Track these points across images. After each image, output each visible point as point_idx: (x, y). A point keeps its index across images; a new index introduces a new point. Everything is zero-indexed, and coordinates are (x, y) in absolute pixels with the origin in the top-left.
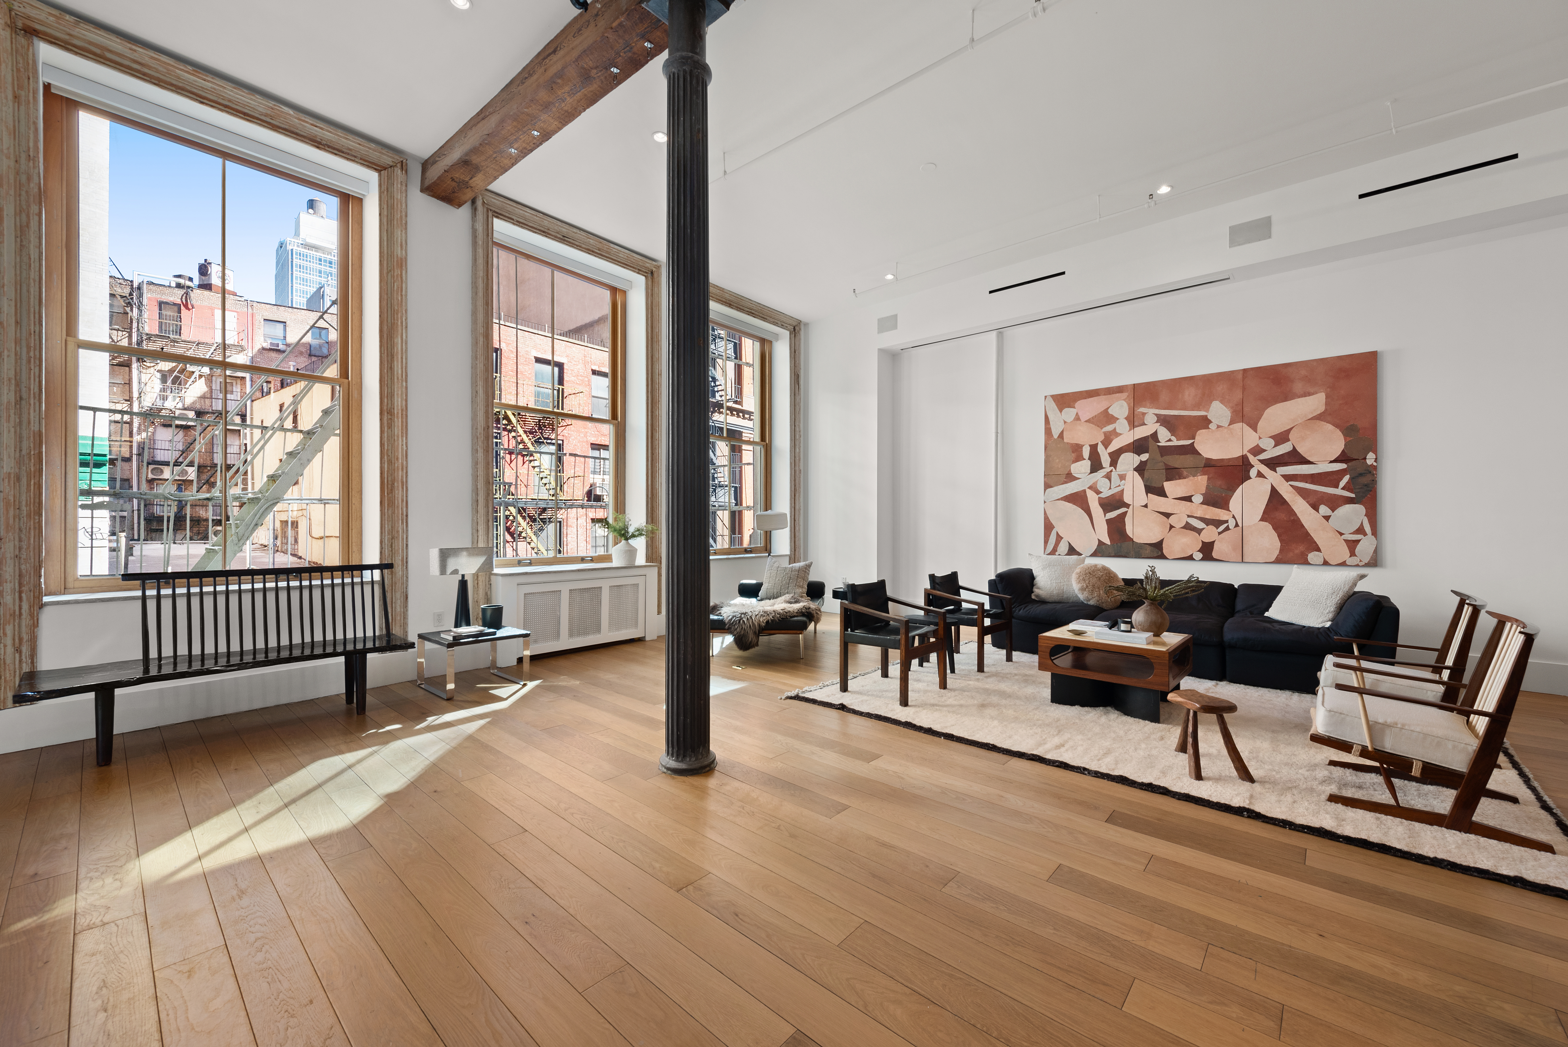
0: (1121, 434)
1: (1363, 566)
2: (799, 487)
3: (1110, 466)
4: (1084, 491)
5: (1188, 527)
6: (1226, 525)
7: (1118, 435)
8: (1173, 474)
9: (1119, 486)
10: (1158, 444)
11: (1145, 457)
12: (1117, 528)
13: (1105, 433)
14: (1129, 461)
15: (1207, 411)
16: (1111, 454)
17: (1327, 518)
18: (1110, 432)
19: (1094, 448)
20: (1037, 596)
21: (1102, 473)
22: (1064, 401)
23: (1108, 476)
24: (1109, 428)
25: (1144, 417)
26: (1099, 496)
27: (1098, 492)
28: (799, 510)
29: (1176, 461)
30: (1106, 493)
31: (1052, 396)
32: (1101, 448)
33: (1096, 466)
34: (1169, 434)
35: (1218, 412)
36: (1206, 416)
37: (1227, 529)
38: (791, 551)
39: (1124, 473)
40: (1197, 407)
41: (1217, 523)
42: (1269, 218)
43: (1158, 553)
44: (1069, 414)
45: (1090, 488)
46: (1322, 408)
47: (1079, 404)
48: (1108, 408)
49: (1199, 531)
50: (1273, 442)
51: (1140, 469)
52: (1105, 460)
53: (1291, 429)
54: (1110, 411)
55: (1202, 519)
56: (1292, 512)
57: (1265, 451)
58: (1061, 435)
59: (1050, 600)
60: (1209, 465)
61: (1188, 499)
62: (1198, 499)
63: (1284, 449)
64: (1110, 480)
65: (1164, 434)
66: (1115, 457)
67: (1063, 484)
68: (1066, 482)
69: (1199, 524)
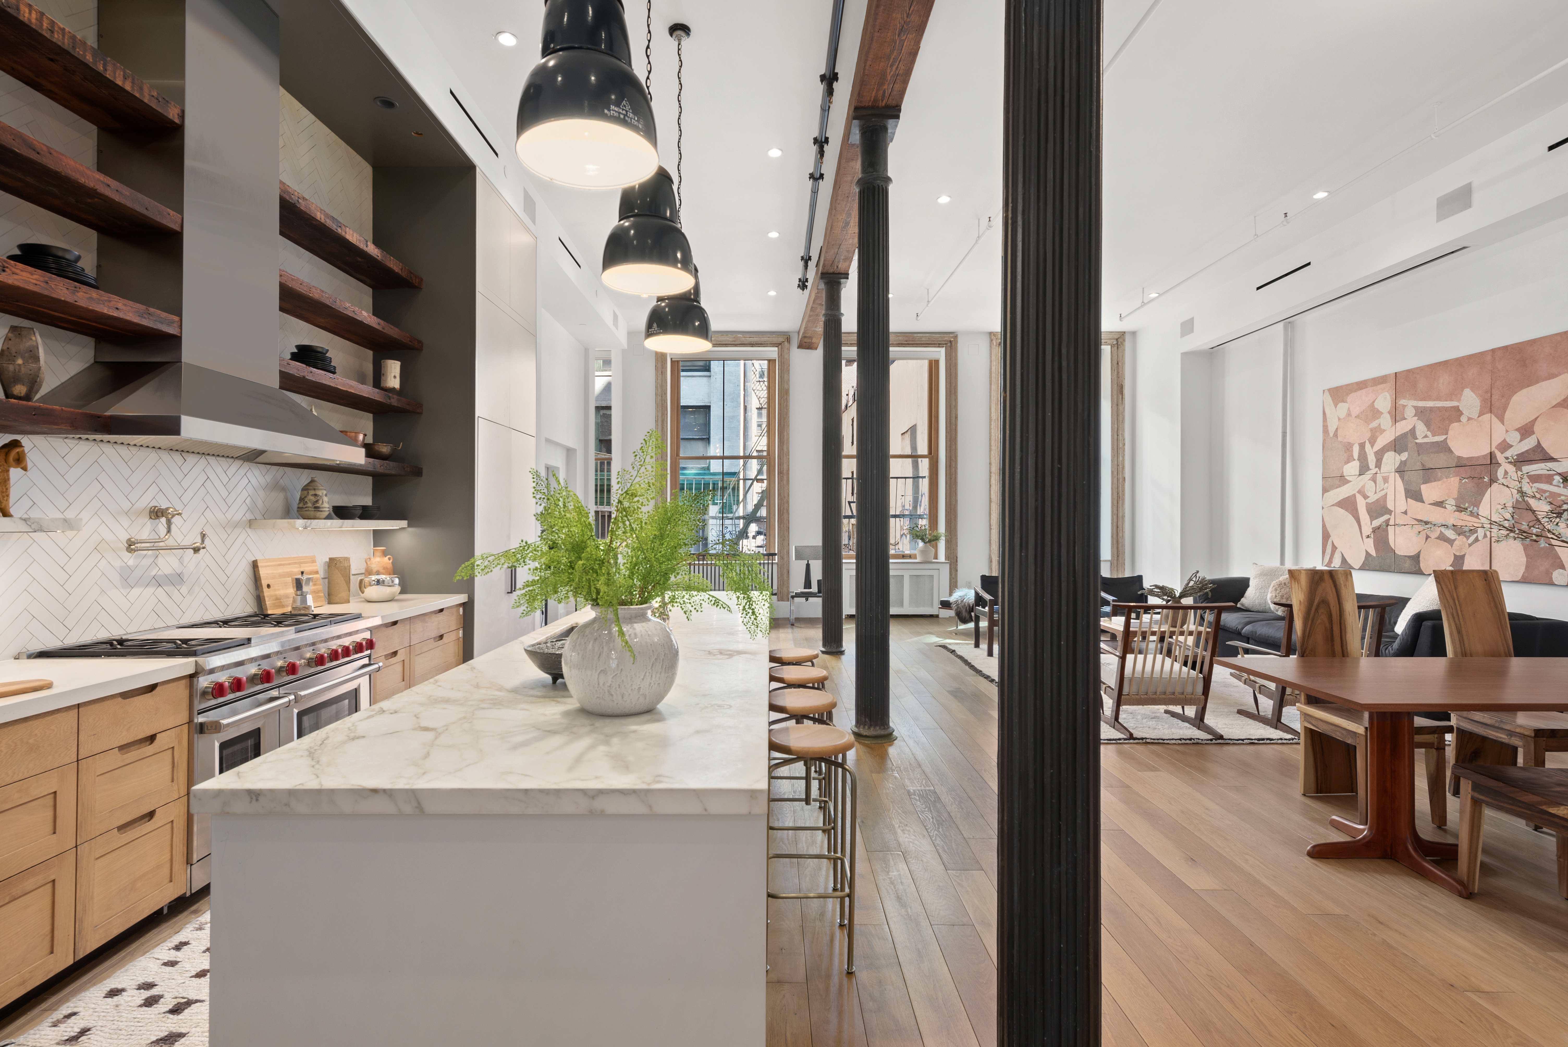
0: (1384, 431)
2: (1124, 495)
3: (1376, 467)
4: (1354, 495)
5: (1442, 538)
6: (1476, 534)
7: (1382, 431)
8: (1429, 475)
9: (1383, 489)
10: (1417, 441)
11: (1404, 456)
12: (1381, 537)
13: (1371, 430)
14: (1391, 460)
15: (1459, 400)
16: (1376, 453)
18: (1375, 428)
19: (1362, 446)
20: (1242, 605)
21: (1368, 475)
22: (1338, 394)
23: (1374, 479)
24: (1374, 424)
25: (1404, 410)
26: (1367, 501)
27: (1366, 497)
28: (1123, 516)
29: (1432, 460)
30: (1373, 498)
31: (1329, 390)
32: (1368, 447)
33: (1364, 469)
34: (1426, 429)
35: (1469, 401)
36: (1458, 407)
37: (1477, 540)
38: (1112, 556)
39: (1388, 474)
40: (1450, 396)
41: (1468, 533)
42: (1470, 184)
43: (1415, 567)
44: (1343, 408)
45: (1359, 492)
47: (1351, 397)
48: (1374, 402)
49: (1451, 542)
50: (1517, 436)
51: (1401, 471)
52: (1372, 460)
53: (1536, 419)
54: (1376, 405)
55: (1454, 528)
57: (1511, 446)
58: (1336, 434)
59: (1255, 609)
60: (1461, 464)
61: (1440, 504)
62: (1451, 504)
63: (1529, 444)
64: (1375, 483)
65: (1421, 429)
66: (1379, 456)
67: (1337, 488)
68: (1340, 486)
69: (1450, 534)
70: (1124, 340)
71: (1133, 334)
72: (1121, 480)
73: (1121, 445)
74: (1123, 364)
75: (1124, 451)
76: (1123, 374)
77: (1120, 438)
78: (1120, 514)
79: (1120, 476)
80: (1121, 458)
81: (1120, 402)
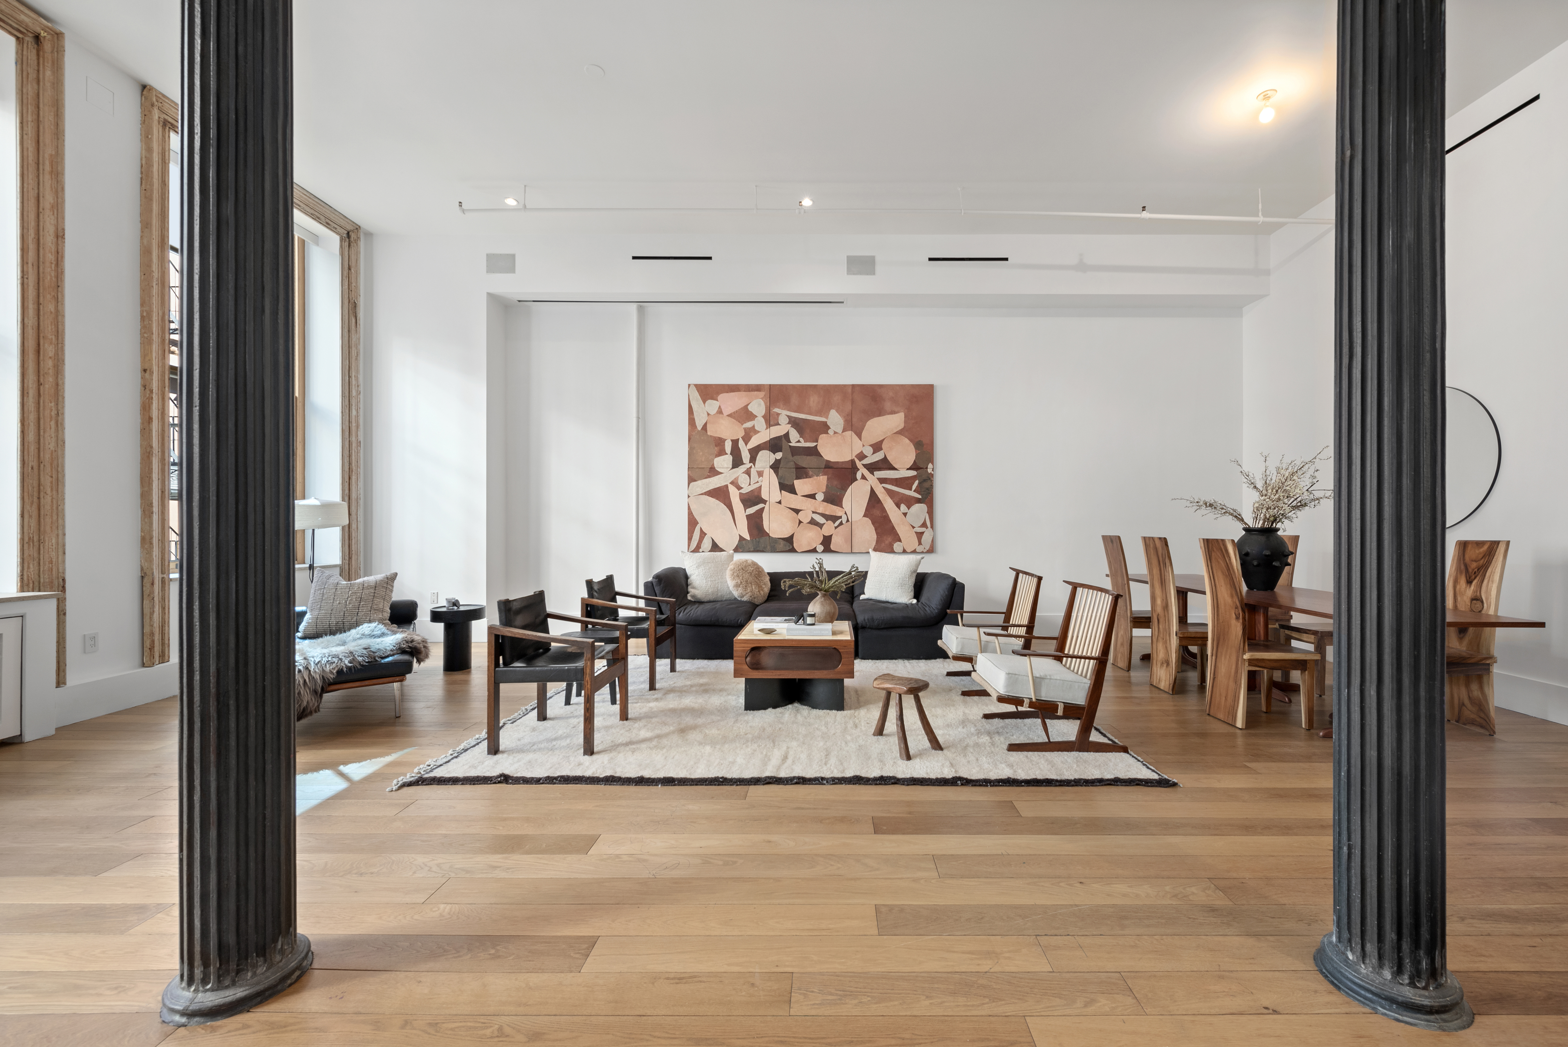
0: (759, 432)
1: (926, 552)
2: (358, 467)
3: (750, 462)
4: (727, 486)
5: (813, 522)
6: (840, 520)
7: (757, 432)
8: (801, 473)
9: (758, 482)
10: (790, 444)
11: (779, 455)
12: (755, 523)
13: (745, 429)
14: (766, 458)
15: (827, 418)
16: (750, 450)
17: (905, 514)
18: (749, 429)
19: (735, 443)
20: (693, 596)
21: (742, 468)
22: (707, 392)
23: (748, 472)
24: (749, 425)
25: (778, 417)
26: (741, 491)
27: (739, 488)
28: (357, 499)
29: (804, 461)
30: (746, 489)
31: (696, 386)
32: (741, 444)
33: (737, 462)
34: (798, 435)
35: (835, 420)
36: (826, 422)
37: (841, 524)
38: (343, 558)
39: (762, 470)
40: (819, 413)
41: (834, 518)
42: (873, 256)
43: (789, 547)
44: (712, 406)
45: (732, 483)
46: (902, 426)
47: (722, 397)
48: (748, 405)
49: (821, 526)
50: (871, 450)
51: (775, 467)
52: (746, 456)
53: (884, 439)
54: (750, 408)
55: (823, 515)
56: (883, 510)
57: (867, 457)
58: (705, 427)
59: (705, 600)
60: (829, 467)
61: (812, 496)
62: (820, 497)
63: (879, 456)
64: (750, 476)
65: (794, 436)
66: (754, 453)
67: (706, 478)
68: (709, 477)
69: (821, 520)
70: (359, 238)
71: (369, 235)
72: (354, 445)
73: (354, 393)
74: (357, 273)
75: (358, 402)
76: (357, 287)
77: (354, 382)
79: (353, 439)
80: (354, 413)
81: (353, 327)
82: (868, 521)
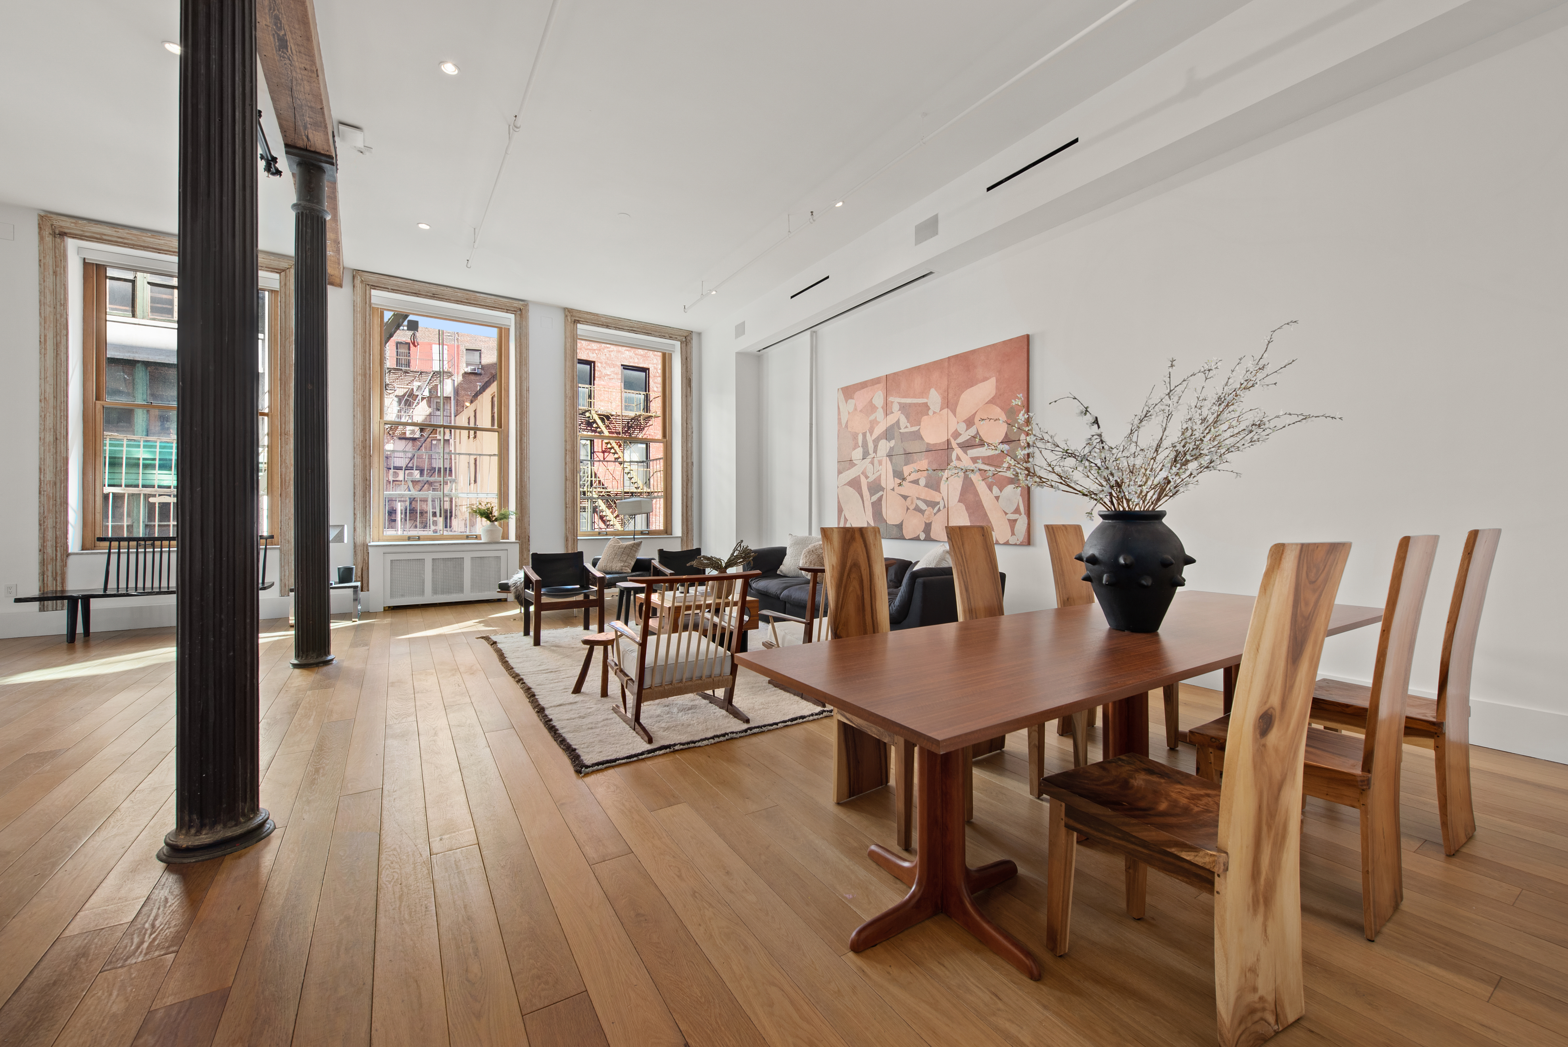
1: (1019, 545)
2: (692, 478)
3: (874, 452)
4: (859, 476)
5: (918, 509)
6: (938, 506)
7: (878, 423)
8: (909, 458)
9: (879, 471)
10: (900, 431)
11: (892, 443)
12: (877, 510)
13: (871, 422)
14: (884, 447)
15: (927, 398)
16: (874, 441)
17: (997, 498)
18: (873, 420)
19: (864, 435)
20: (781, 571)
21: (868, 460)
22: (848, 392)
23: (872, 463)
24: (872, 417)
25: (892, 405)
26: (868, 480)
27: (867, 477)
28: (692, 497)
29: (910, 447)
30: (871, 478)
31: (842, 389)
32: (868, 435)
33: (866, 454)
34: (906, 421)
35: (934, 398)
36: (927, 403)
37: (939, 510)
38: (683, 533)
39: (881, 458)
40: (921, 395)
41: (932, 504)
42: (937, 215)
43: (900, 534)
44: (851, 404)
45: (862, 473)
46: (993, 393)
47: (857, 395)
48: (872, 399)
49: (922, 512)
50: (964, 426)
51: (890, 455)
52: (871, 447)
53: (976, 413)
54: (873, 401)
55: (925, 501)
56: (976, 494)
57: (961, 434)
58: (846, 425)
59: (789, 575)
60: (929, 449)
61: (916, 482)
62: (922, 482)
63: (971, 432)
64: (873, 466)
65: (903, 421)
66: (876, 443)
67: (847, 470)
68: (849, 469)
69: (923, 506)
70: (692, 339)
71: (699, 334)
72: (690, 464)
73: (690, 433)
74: (691, 360)
75: (692, 438)
76: (691, 369)
77: (689, 426)
78: (689, 495)
79: (689, 461)
80: (690, 445)
81: (689, 394)
82: (962, 506)
